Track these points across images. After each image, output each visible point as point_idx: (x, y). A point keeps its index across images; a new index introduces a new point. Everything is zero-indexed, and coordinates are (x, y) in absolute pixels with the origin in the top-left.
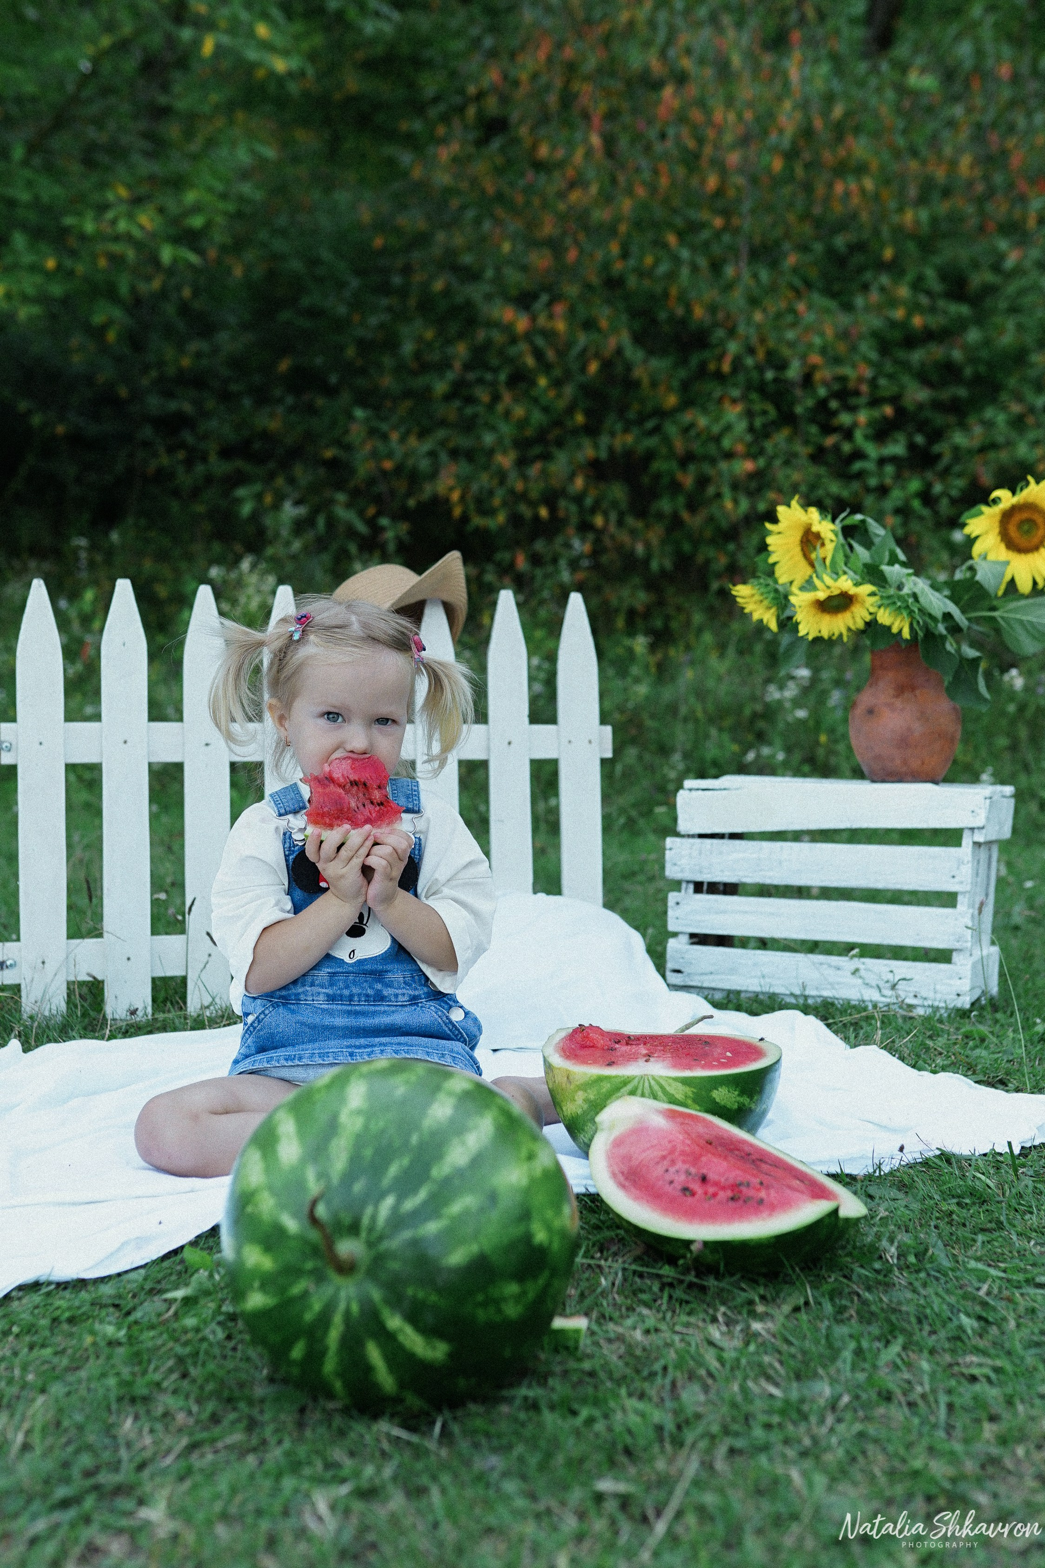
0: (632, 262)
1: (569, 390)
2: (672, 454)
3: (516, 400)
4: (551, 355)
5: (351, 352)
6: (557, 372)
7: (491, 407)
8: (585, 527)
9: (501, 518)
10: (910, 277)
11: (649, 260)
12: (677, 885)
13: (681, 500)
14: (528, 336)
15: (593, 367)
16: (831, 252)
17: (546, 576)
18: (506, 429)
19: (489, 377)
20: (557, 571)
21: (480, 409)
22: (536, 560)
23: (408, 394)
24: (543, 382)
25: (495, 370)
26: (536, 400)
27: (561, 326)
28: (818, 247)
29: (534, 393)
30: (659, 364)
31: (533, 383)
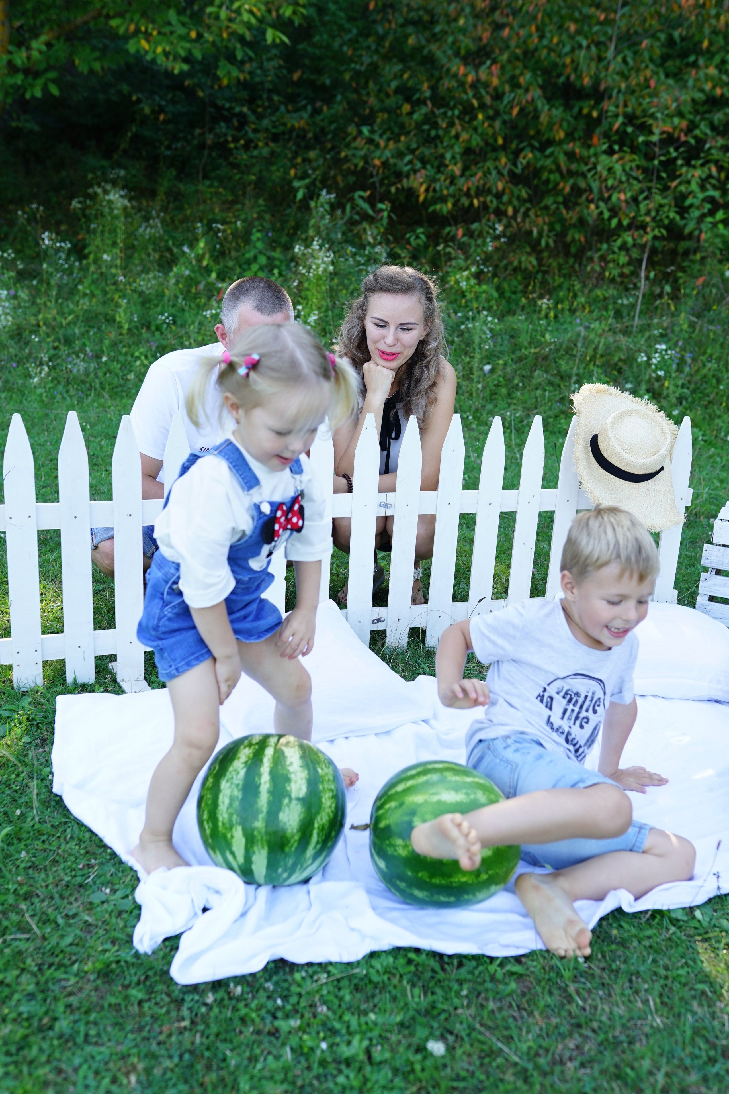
0: (545, 42)
1: (498, 124)
2: (559, 169)
3: (464, 129)
4: (488, 100)
5: (347, 77)
6: (491, 112)
7: (447, 131)
8: (500, 213)
9: (450, 205)
10: (717, 59)
11: (555, 40)
12: (706, 570)
13: (560, 199)
14: (474, 86)
15: (515, 111)
16: (671, 42)
17: (478, 246)
18: (458, 149)
19: (450, 113)
20: (484, 243)
21: (441, 132)
22: (470, 234)
23: (383, 110)
24: (480, 116)
25: (453, 109)
26: (475, 129)
27: (495, 81)
28: (663, 37)
29: (475, 123)
30: (557, 112)
31: (475, 118)
